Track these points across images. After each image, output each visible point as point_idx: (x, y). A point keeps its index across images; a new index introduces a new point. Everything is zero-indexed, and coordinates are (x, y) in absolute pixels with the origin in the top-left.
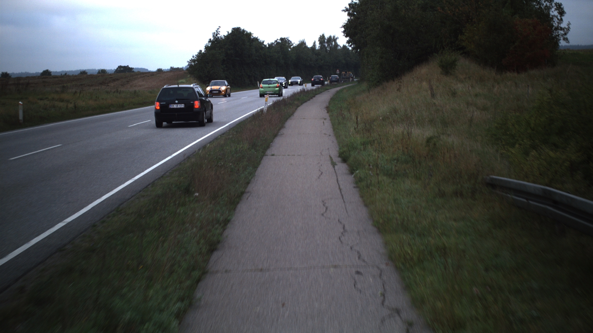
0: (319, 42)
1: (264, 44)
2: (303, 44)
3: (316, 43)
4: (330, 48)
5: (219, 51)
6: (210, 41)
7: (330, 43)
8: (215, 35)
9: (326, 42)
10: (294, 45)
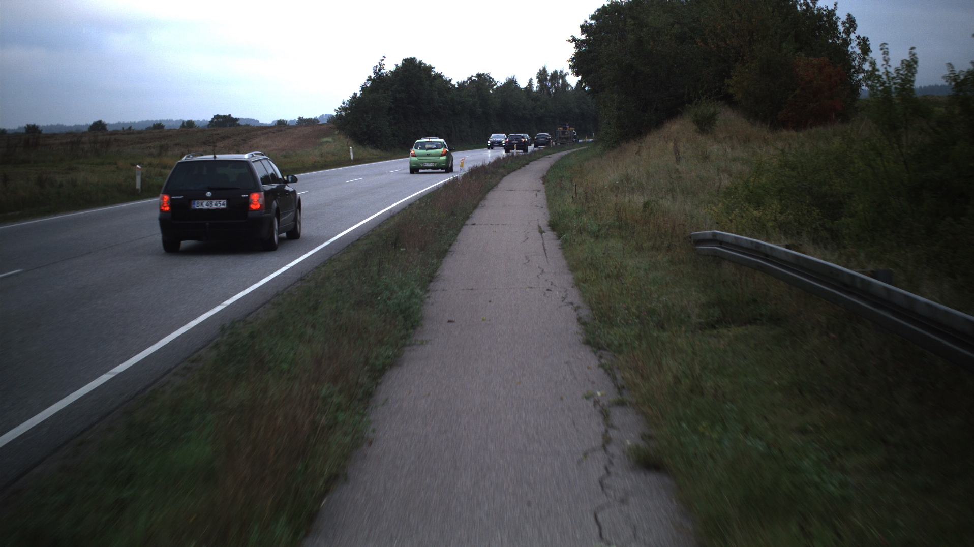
0: (538, 80)
1: (451, 84)
2: (512, 83)
3: (532, 81)
4: (556, 89)
5: (385, 95)
6: (370, 79)
7: (555, 81)
8: (378, 69)
9: (549, 80)
10: (499, 84)
